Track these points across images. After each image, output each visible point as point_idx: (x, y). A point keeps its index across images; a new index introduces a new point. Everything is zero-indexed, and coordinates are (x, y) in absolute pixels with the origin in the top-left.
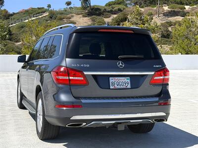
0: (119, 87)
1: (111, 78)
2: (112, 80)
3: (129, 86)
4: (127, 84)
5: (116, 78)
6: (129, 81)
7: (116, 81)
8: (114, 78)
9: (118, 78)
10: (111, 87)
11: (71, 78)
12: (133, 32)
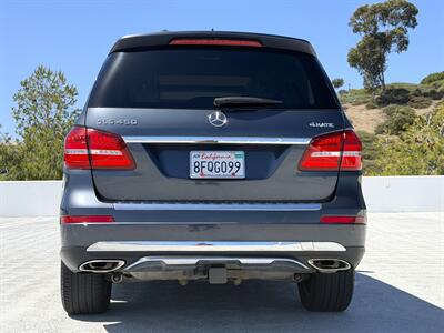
0: (214, 175)
1: (193, 154)
2: (195, 157)
3: (241, 173)
4: (235, 169)
5: (208, 154)
6: (241, 161)
7: (208, 160)
8: (201, 153)
9: (213, 153)
10: (194, 175)
11: (94, 152)
12: (258, 44)
